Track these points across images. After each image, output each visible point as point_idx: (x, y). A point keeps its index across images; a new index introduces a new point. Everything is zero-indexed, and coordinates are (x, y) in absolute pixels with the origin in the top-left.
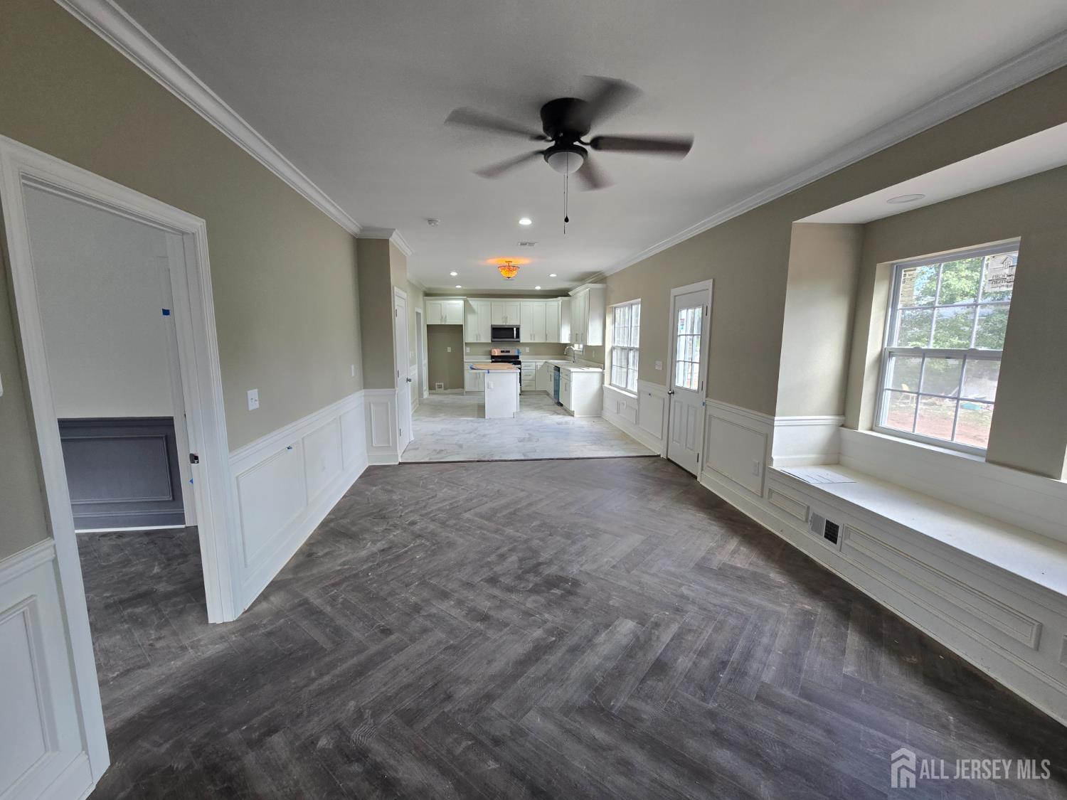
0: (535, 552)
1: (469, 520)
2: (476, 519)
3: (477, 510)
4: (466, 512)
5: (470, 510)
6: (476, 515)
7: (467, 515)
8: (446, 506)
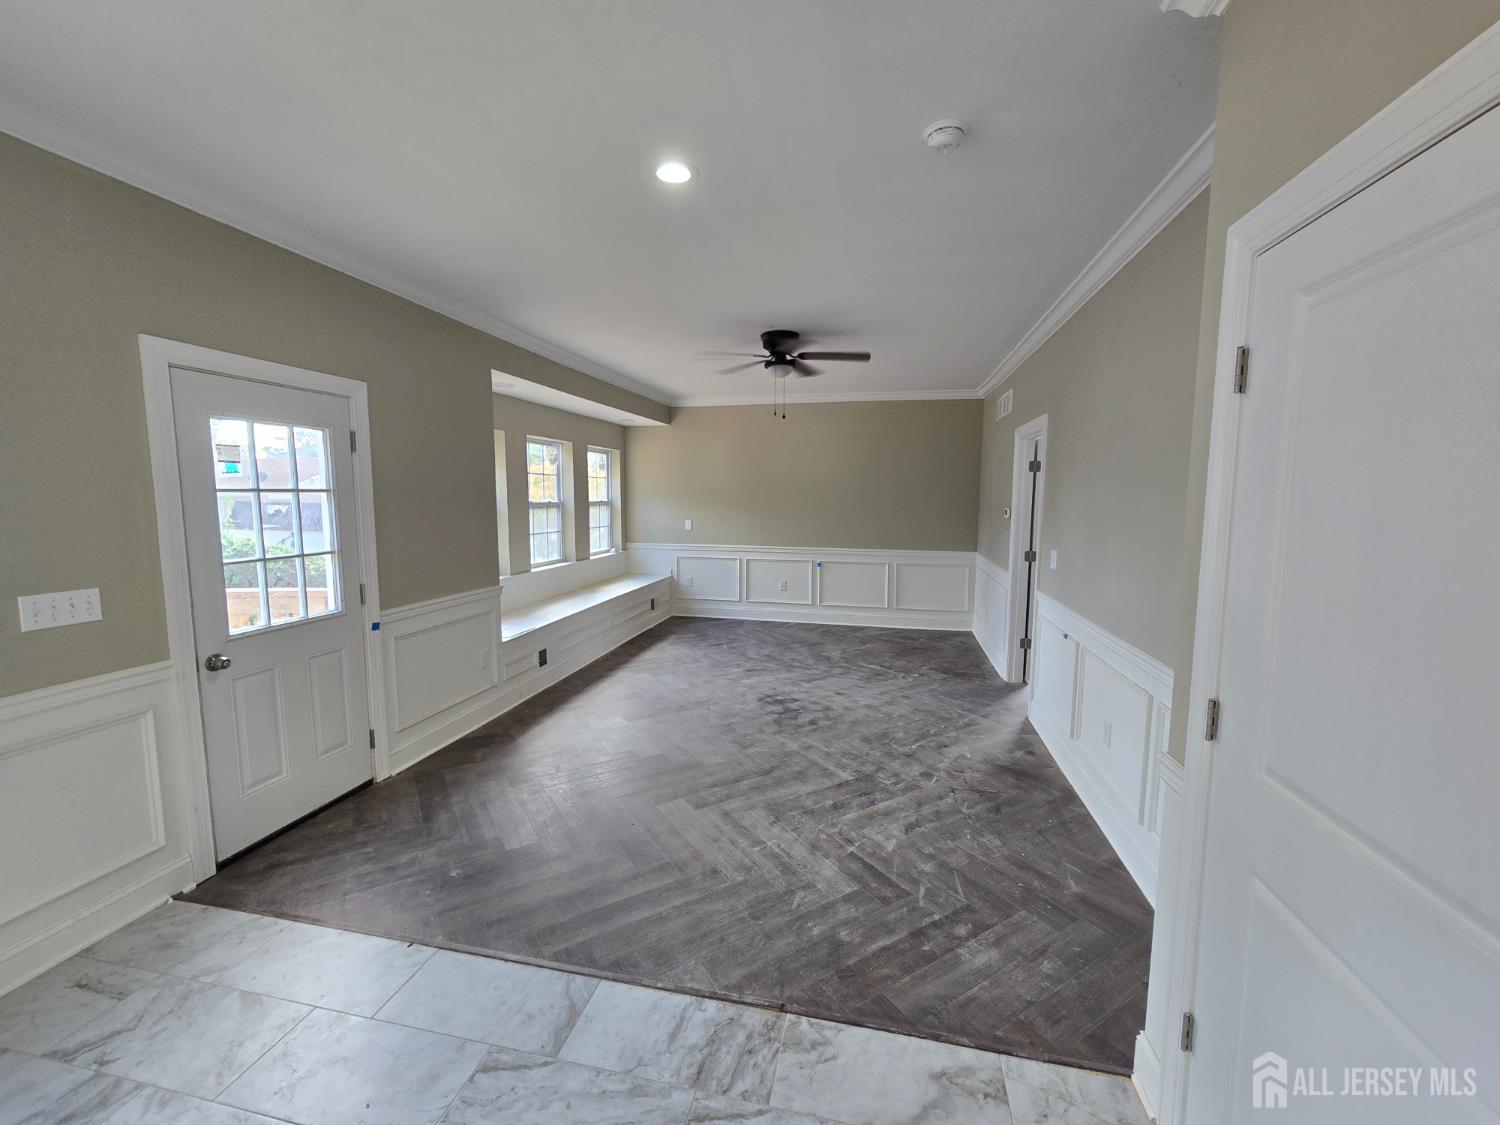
0: (777, 722)
1: (844, 767)
2: (831, 768)
3: (828, 783)
4: (847, 782)
5: (840, 785)
6: (832, 775)
7: (846, 776)
8: (882, 800)
